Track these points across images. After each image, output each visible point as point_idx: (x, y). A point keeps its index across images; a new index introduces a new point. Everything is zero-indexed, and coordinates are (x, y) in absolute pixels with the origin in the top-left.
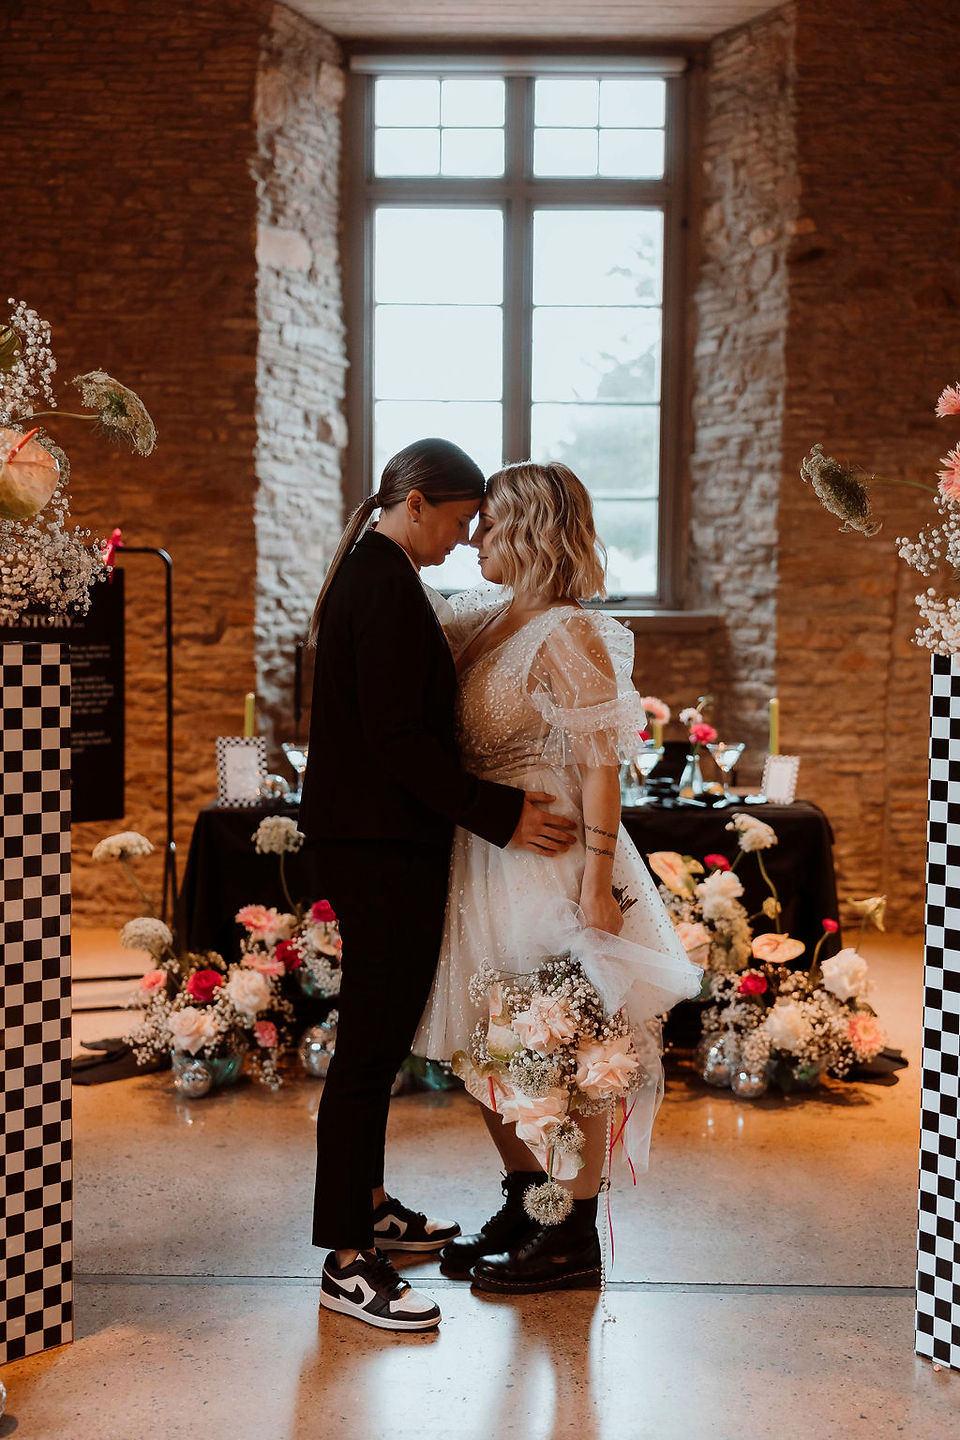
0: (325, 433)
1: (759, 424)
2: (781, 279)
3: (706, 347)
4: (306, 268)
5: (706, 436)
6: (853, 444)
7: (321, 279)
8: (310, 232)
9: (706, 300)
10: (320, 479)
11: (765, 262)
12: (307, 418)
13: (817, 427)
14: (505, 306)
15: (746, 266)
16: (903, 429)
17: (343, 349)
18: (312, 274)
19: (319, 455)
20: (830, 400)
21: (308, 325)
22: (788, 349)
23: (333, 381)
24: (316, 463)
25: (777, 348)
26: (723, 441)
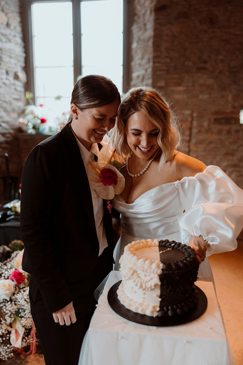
0: (16, 77)
1: (146, 70)
2: (152, 18)
3: (134, 45)
4: (5, 23)
5: (135, 75)
6: (176, 76)
7: (12, 27)
8: (6, 11)
9: (135, 29)
10: (15, 92)
11: (148, 12)
12: (7, 73)
13: (164, 70)
14: (73, 34)
15: (144, 14)
16: (194, 70)
17: (23, 50)
18: (8, 25)
19: (14, 84)
20: (168, 60)
21: (6, 42)
22: (154, 43)
23: (19, 61)
24: (13, 87)
25: (150, 43)
26: (138, 77)
